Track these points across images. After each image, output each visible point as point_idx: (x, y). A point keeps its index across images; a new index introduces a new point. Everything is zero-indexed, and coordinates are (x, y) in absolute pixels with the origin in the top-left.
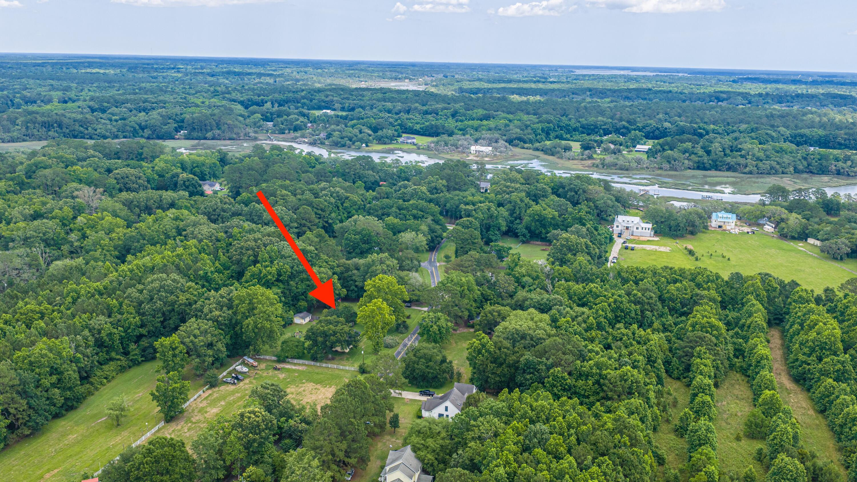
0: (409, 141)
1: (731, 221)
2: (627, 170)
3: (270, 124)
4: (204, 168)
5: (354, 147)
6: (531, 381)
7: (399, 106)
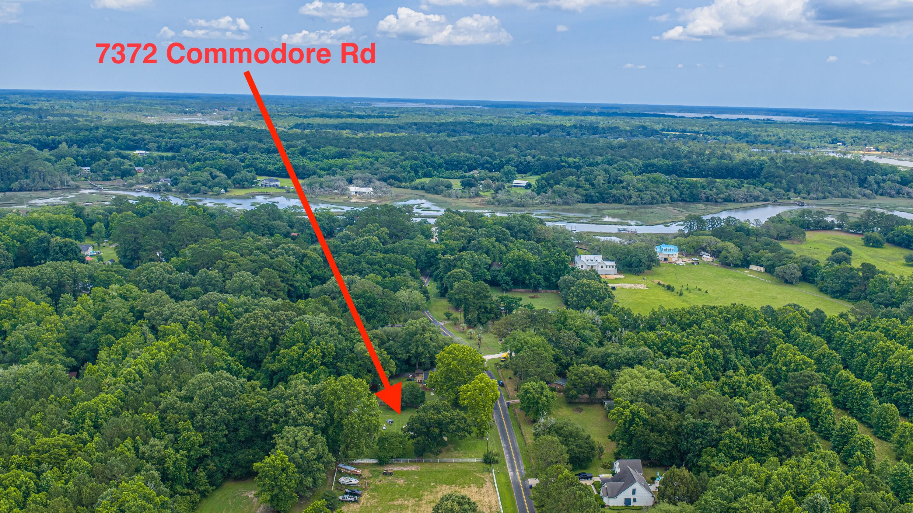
0: (273, 184)
1: (674, 253)
2: (523, 206)
3: (87, 169)
4: (68, 228)
5: (211, 193)
6: (700, 446)
7: (232, 145)
